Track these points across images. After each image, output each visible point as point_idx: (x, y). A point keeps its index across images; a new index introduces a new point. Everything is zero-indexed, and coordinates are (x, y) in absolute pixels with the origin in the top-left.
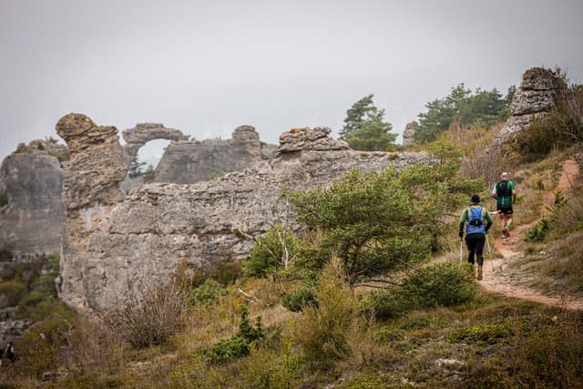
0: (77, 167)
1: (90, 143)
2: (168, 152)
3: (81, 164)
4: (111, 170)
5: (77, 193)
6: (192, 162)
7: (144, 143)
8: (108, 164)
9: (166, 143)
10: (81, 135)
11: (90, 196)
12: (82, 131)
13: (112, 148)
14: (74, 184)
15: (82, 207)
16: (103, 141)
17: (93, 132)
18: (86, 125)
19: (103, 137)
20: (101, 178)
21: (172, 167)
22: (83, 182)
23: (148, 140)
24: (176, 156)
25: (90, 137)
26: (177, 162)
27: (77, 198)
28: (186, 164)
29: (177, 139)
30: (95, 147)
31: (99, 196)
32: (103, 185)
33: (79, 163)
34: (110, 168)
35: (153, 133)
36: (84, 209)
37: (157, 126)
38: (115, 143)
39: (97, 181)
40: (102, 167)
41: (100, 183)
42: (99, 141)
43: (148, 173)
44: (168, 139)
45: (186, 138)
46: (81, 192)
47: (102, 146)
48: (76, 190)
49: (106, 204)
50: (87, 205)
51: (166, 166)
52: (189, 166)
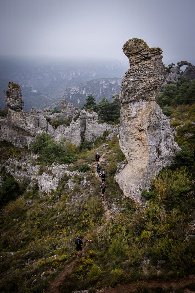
0: (129, 75)
1: (142, 59)
2: (187, 68)
3: (132, 74)
4: (152, 80)
5: (127, 93)
6: (192, 71)
7: (182, 66)
8: (150, 75)
9: (187, 66)
10: (137, 53)
11: (135, 96)
12: (138, 50)
13: (155, 64)
14: (126, 87)
15: (131, 102)
16: (149, 58)
17: (145, 51)
18: (141, 46)
19: (150, 55)
20: (144, 85)
21: (187, 72)
22: (131, 86)
23: (183, 65)
24: (189, 70)
25: (142, 55)
26: (189, 71)
27: (127, 96)
28: (191, 71)
29: (190, 65)
30: (144, 62)
31: (143, 96)
32: (145, 89)
33: (131, 72)
34: (151, 78)
35: (184, 64)
36: (132, 103)
37: (186, 62)
38: (159, 61)
39: (141, 87)
40: (146, 77)
41: (143, 88)
42: (147, 58)
43: (181, 73)
44: (187, 65)
45: (192, 65)
46: (130, 93)
47: (148, 62)
48: (126, 91)
49: (147, 100)
50: (134, 101)
51: (186, 72)
52: (191, 72)
